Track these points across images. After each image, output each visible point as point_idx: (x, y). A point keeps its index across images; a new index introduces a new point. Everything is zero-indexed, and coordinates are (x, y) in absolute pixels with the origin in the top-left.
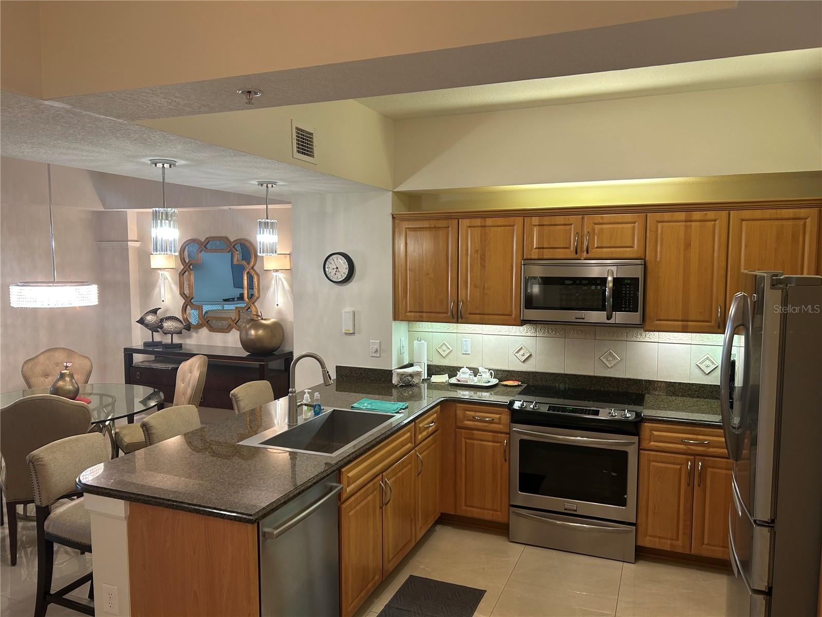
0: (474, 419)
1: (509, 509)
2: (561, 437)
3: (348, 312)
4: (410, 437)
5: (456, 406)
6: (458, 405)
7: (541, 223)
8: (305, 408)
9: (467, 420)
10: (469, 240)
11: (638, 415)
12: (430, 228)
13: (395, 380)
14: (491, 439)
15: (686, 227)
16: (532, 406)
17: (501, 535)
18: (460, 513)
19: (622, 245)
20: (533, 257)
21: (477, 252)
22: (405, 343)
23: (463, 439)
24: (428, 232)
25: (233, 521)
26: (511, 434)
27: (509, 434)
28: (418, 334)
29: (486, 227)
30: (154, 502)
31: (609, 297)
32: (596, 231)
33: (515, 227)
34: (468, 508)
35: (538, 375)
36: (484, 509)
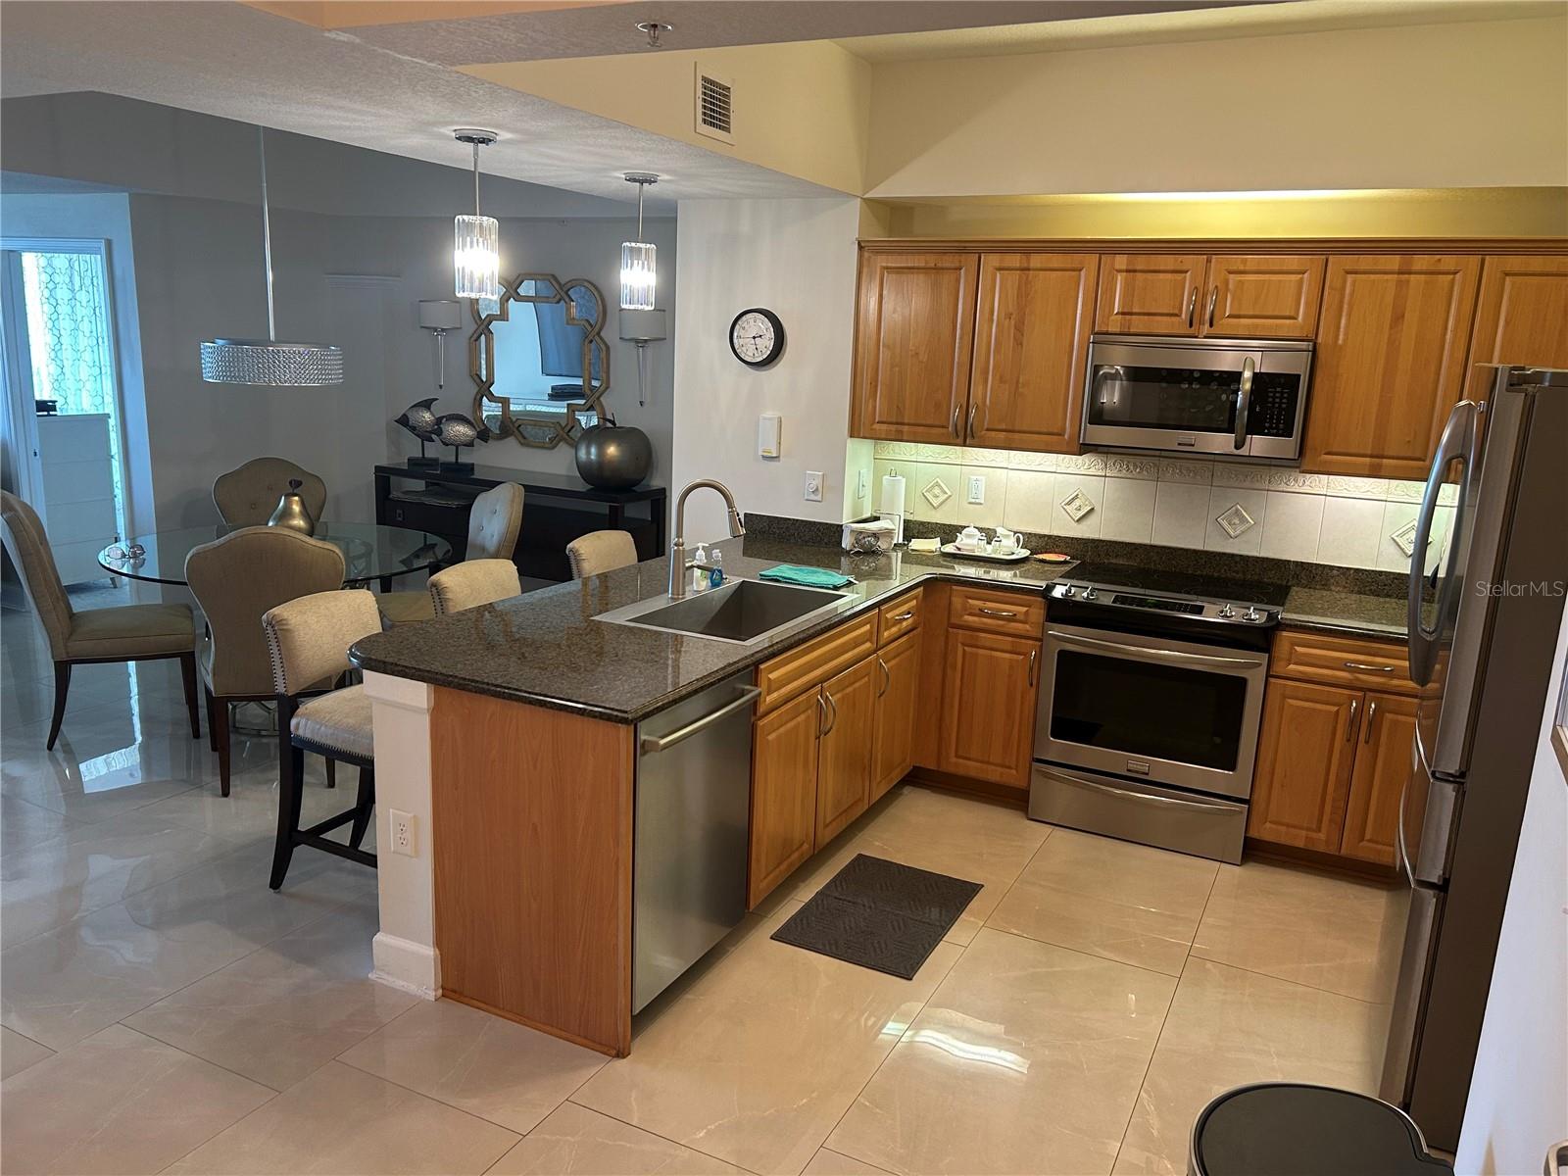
0: (981, 613)
1: (1031, 765)
2: (1132, 648)
3: (770, 419)
4: (870, 632)
5: (951, 589)
6: (954, 587)
7: (1130, 268)
8: (697, 572)
9: (969, 614)
10: (997, 294)
11: (1271, 616)
12: (925, 270)
13: (847, 542)
14: (1009, 648)
15: (1399, 283)
16: (1085, 595)
17: (1012, 809)
18: (944, 768)
19: (1276, 313)
20: (1110, 330)
21: (1009, 316)
22: (868, 478)
23: (960, 645)
24: (921, 277)
25: (597, 720)
26: (1044, 642)
27: (1041, 640)
28: (891, 465)
29: (1029, 269)
30: (475, 687)
31: (1242, 408)
32: (1231, 286)
33: (1083, 273)
34: (961, 761)
35: (1103, 546)
36: (988, 763)
